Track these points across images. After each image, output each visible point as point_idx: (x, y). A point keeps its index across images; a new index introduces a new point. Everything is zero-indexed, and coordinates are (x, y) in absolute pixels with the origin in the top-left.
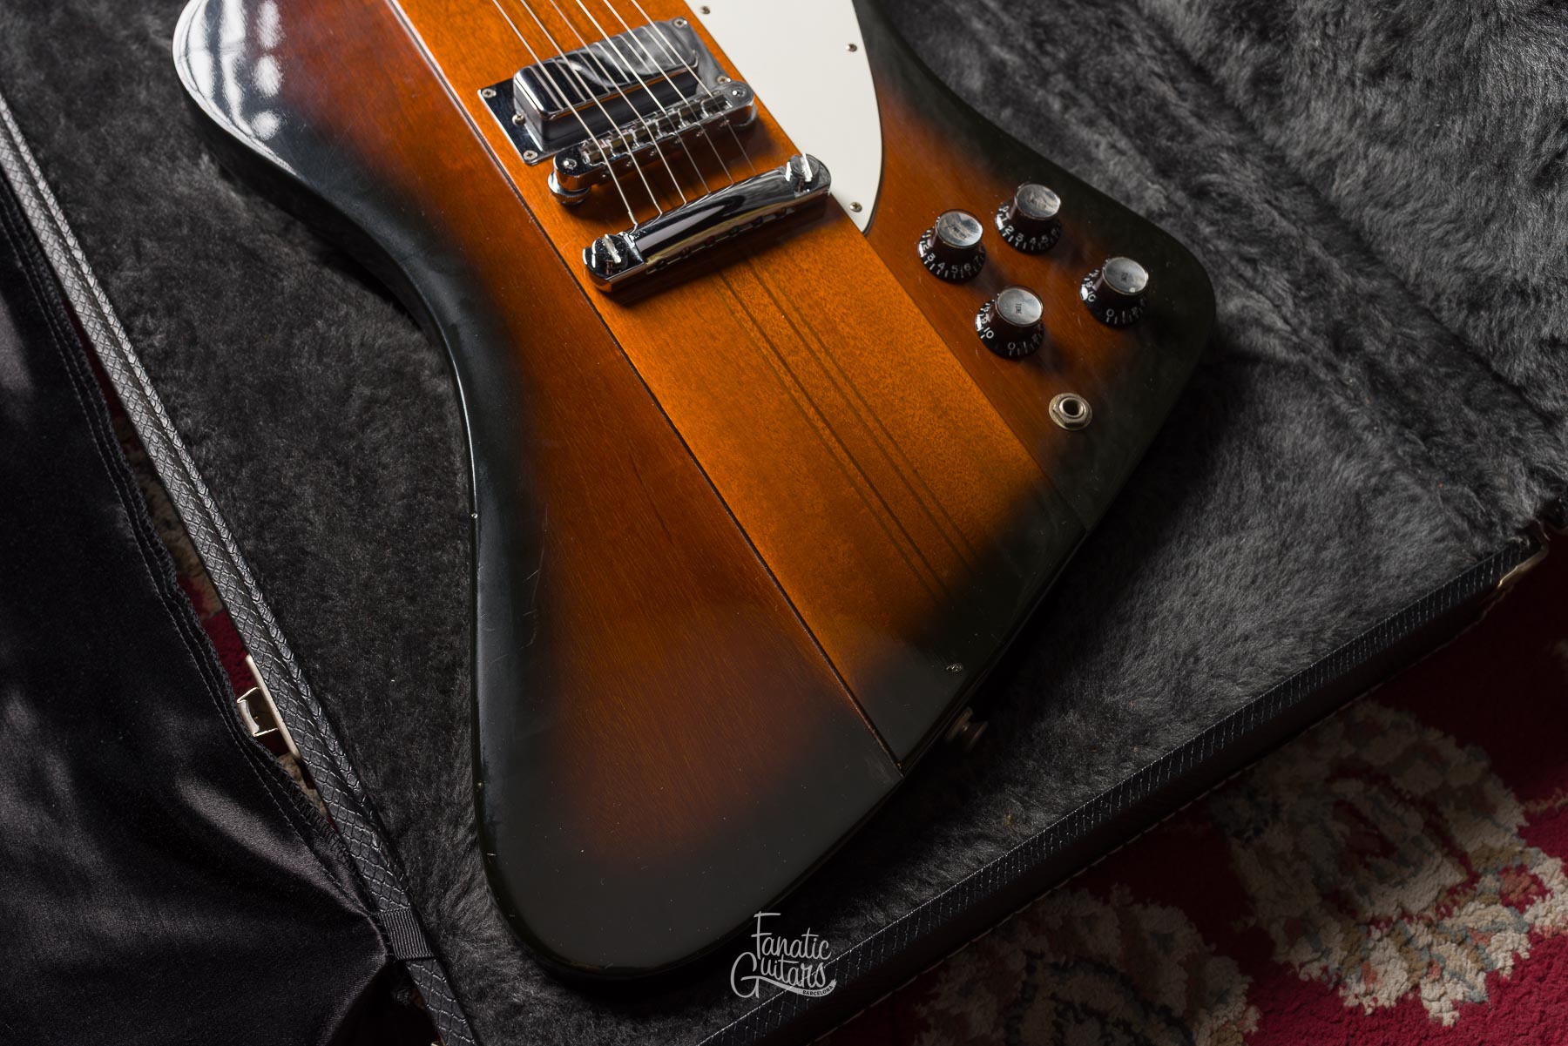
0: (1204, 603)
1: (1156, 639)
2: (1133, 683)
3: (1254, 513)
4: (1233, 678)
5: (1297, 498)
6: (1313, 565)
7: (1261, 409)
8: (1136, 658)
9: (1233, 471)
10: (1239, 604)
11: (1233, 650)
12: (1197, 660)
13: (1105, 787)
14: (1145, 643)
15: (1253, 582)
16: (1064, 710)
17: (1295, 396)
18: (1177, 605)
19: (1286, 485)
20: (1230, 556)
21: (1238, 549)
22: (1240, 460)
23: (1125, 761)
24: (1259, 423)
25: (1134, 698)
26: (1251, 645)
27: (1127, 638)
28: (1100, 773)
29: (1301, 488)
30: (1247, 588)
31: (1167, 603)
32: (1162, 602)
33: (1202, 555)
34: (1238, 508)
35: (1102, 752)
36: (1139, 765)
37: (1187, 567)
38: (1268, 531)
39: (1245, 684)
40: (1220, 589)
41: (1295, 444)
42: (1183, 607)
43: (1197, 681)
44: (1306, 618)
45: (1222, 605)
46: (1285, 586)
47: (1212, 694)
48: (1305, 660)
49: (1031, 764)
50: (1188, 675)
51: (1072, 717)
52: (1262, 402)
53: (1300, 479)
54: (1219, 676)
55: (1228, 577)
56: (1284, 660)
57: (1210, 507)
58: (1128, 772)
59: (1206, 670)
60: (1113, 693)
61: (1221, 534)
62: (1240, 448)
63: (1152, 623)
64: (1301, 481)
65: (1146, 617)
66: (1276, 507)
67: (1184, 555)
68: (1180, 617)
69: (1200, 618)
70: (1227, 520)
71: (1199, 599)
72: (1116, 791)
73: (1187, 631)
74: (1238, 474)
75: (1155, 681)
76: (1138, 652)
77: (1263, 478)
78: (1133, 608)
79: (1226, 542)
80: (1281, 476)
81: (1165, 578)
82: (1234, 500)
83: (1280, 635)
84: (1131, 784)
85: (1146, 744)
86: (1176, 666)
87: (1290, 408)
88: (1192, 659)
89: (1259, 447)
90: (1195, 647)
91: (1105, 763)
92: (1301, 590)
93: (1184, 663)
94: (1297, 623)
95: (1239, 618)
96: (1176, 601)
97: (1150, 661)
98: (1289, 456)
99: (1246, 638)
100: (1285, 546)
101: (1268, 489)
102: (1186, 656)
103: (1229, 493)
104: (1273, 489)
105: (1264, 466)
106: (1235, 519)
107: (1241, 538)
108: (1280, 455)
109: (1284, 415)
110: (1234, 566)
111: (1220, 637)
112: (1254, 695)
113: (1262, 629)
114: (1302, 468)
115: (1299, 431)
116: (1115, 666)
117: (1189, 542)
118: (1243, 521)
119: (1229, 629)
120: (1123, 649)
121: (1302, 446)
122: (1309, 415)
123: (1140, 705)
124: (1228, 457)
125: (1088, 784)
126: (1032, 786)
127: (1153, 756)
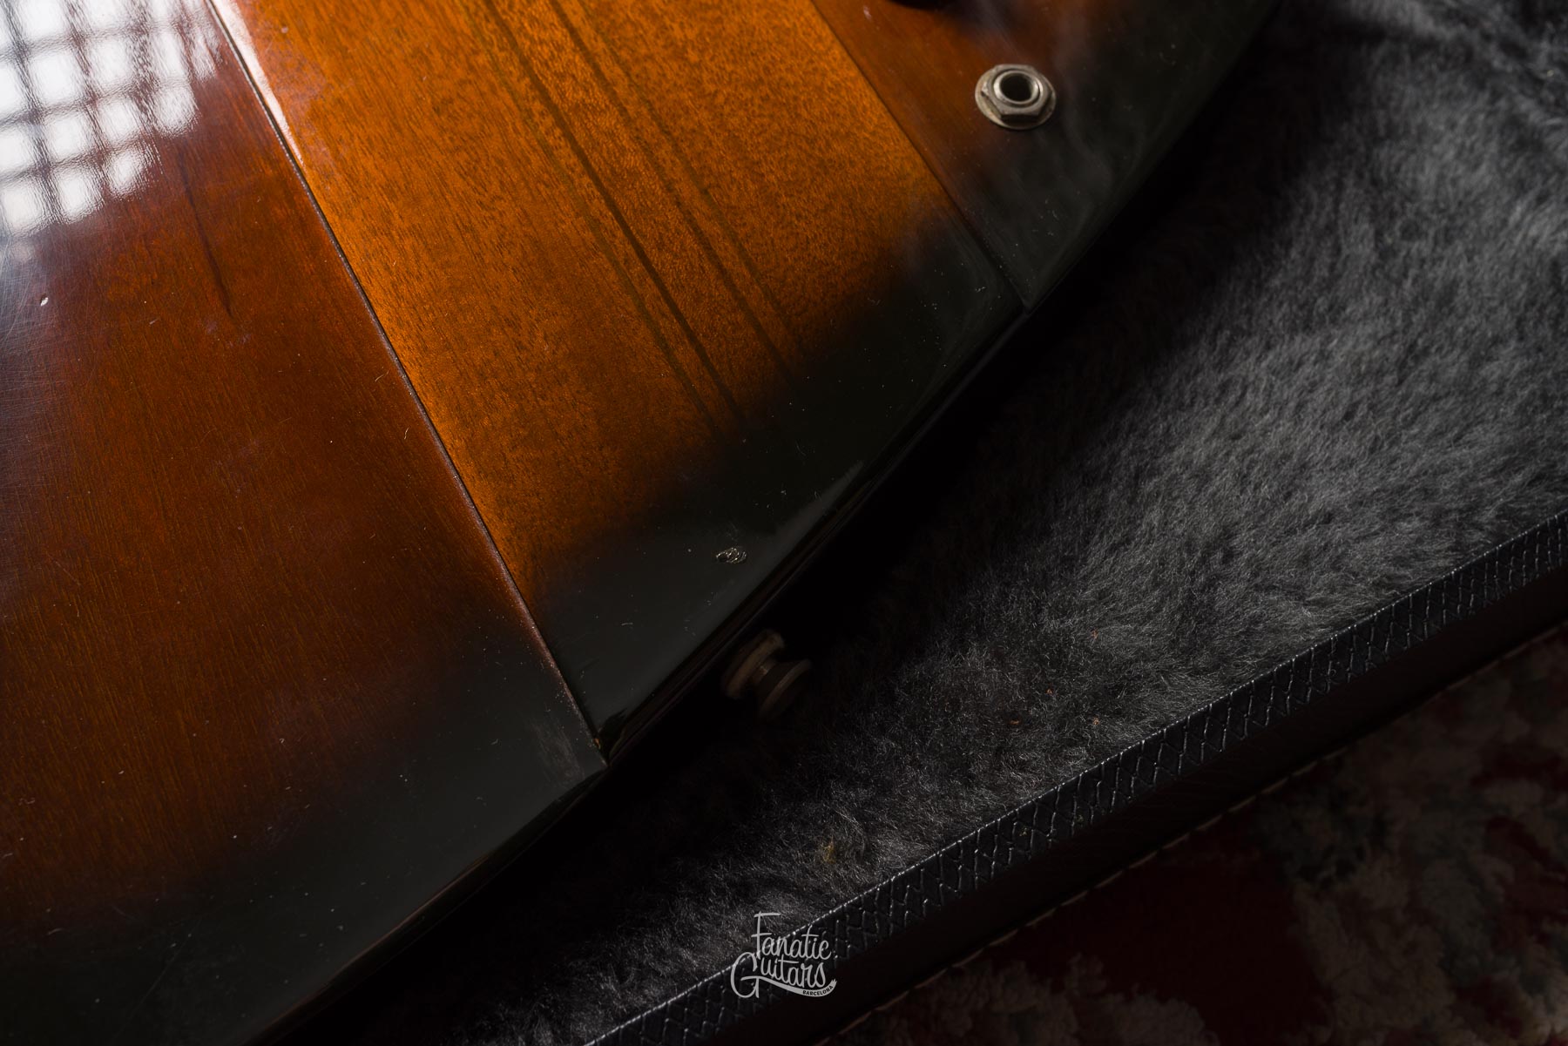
0: (1251, 451)
1: (1154, 516)
2: (1102, 596)
3: (1357, 294)
4: (1297, 593)
5: (1440, 270)
6: (1466, 389)
7: (1381, 116)
8: (1113, 549)
9: (1322, 222)
10: (1318, 454)
11: (1302, 540)
12: (1229, 556)
13: (1028, 795)
14: (1132, 522)
15: (1348, 416)
16: (961, 644)
17: (1447, 97)
18: (1200, 455)
19: (1421, 247)
20: (1307, 370)
21: (1324, 357)
22: (1337, 202)
23: (1072, 744)
24: (1376, 140)
25: (1100, 624)
26: (1337, 532)
27: (1099, 513)
28: (1022, 767)
29: (1448, 252)
30: (1334, 428)
31: (1180, 452)
32: (1171, 450)
33: (1253, 367)
34: (1329, 284)
35: (1028, 724)
36: (1098, 752)
37: (1224, 388)
38: (1381, 326)
39: (1321, 604)
40: (1285, 427)
41: (1441, 177)
42: (1210, 459)
43: (1224, 597)
44: (1445, 483)
45: (1287, 457)
46: (1409, 424)
47: (1255, 621)
48: (1440, 561)
49: (885, 745)
50: (1211, 584)
51: (976, 657)
52: (1384, 106)
53: (1447, 236)
54: (1270, 588)
55: (1300, 406)
56: (1400, 561)
57: (1276, 282)
58: (1077, 765)
59: (1247, 575)
60: (1063, 612)
61: (1293, 330)
62: (1340, 186)
63: (1149, 487)
64: (1449, 241)
65: (1138, 476)
66: (1399, 284)
67: (1220, 366)
68: (1203, 477)
69: (1242, 479)
70: (1307, 306)
71: (1242, 446)
72: (1046, 804)
73: (1214, 502)
74: (1331, 228)
75: (1145, 593)
76: (1118, 537)
77: (1378, 235)
78: (1114, 458)
79: (1302, 345)
80: (1411, 232)
81: (1181, 406)
82: (1321, 272)
83: (1393, 515)
84: (1080, 790)
85: (1118, 714)
86: (1189, 566)
87: (1436, 118)
88: (1219, 555)
89: (1375, 182)
90: (1227, 533)
91: (1032, 747)
92: (1439, 433)
93: (1203, 560)
94: (1428, 493)
95: (1317, 480)
96: (1199, 447)
97: (1137, 556)
98: (1429, 197)
99: (1329, 519)
100: (1414, 353)
101: (1385, 254)
102: (1210, 548)
103: (1312, 259)
104: (1395, 254)
105: (1382, 216)
106: (1322, 304)
107: (1329, 339)
108: (1412, 195)
109: (1423, 130)
110: (1313, 387)
111: (1277, 516)
112: (1336, 626)
113: (1360, 502)
114: (1452, 218)
115: (1451, 154)
116: (1069, 563)
117: (1231, 341)
118: (1336, 308)
119: (1296, 500)
120: (1089, 533)
121: (1454, 182)
122: (1470, 129)
123: (1114, 637)
124: (1315, 198)
125: (993, 788)
126: (885, 788)
127: (1129, 735)
